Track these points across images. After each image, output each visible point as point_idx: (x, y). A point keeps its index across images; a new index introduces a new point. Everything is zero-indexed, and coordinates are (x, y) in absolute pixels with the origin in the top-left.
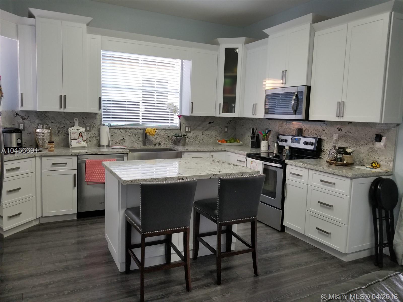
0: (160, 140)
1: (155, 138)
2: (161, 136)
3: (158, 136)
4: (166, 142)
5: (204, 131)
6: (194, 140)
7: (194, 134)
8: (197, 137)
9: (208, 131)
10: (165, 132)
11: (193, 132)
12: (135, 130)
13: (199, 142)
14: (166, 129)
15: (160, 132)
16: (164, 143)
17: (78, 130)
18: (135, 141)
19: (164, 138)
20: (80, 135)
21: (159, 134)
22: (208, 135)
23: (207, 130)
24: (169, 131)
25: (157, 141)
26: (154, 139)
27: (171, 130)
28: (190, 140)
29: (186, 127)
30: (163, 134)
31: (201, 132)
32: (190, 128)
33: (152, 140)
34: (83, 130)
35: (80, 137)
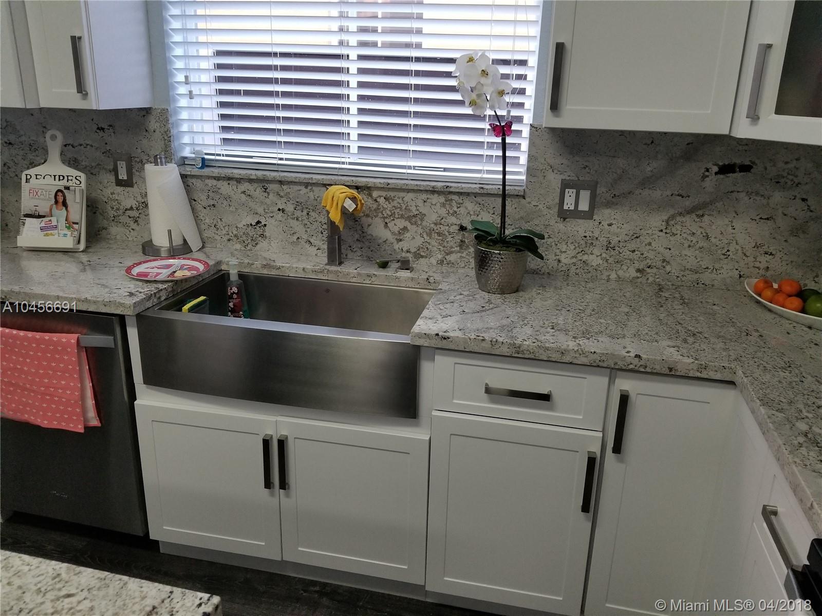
0: (419, 241)
1: (396, 229)
2: (424, 223)
3: (412, 224)
4: (452, 253)
5: (680, 214)
6: (611, 260)
7: (610, 225)
8: (632, 246)
9: (706, 218)
10: (443, 205)
11: (603, 215)
12: (303, 188)
13: (638, 270)
14: (451, 193)
15: (420, 203)
16: (440, 257)
17: (57, 178)
18: (305, 237)
19: (439, 234)
20: (56, 202)
21: (415, 216)
22: (707, 237)
23: (698, 210)
24: (470, 204)
25: (405, 245)
26: (394, 234)
27: (479, 199)
28: (585, 258)
29: (565, 185)
30: (434, 217)
31: (656, 221)
32: (585, 195)
33: (381, 241)
34: (77, 178)
35: (57, 208)
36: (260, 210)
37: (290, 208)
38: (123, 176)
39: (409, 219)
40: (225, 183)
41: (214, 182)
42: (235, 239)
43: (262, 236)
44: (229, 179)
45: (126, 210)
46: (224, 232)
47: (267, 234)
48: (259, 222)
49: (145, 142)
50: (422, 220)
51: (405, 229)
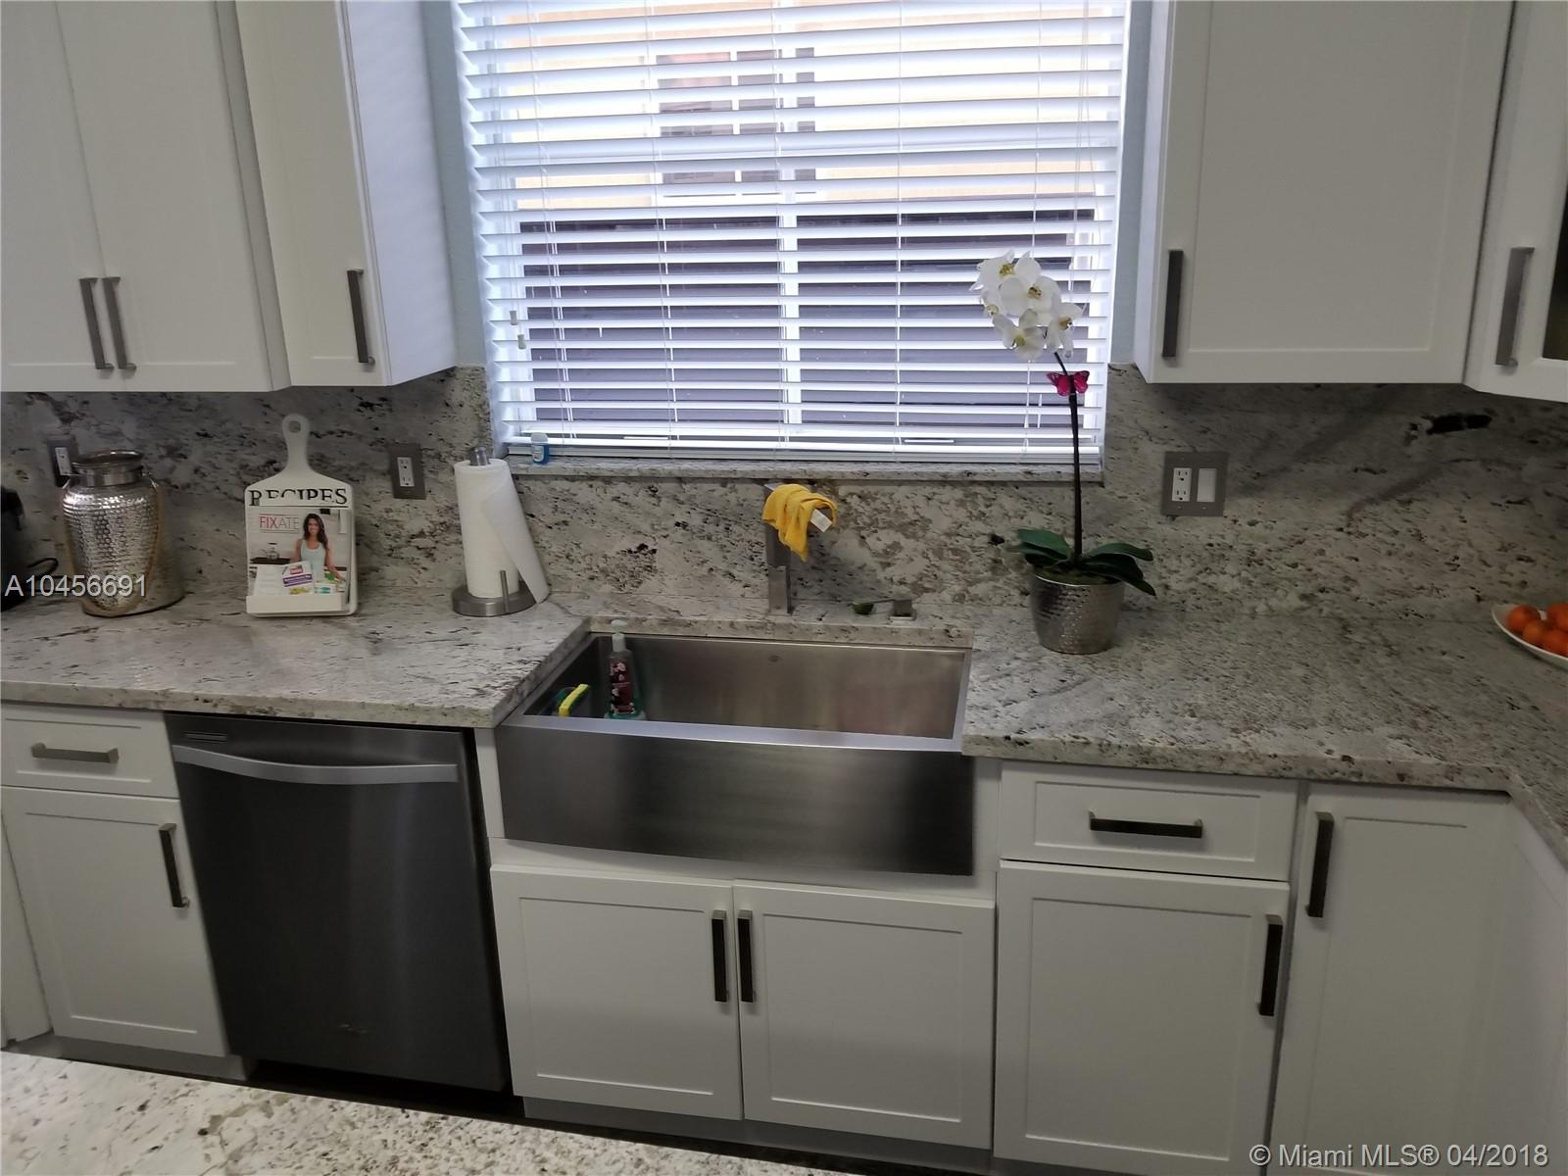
0: (920, 564)
1: (880, 546)
2: (929, 535)
3: (907, 537)
4: (979, 581)
5: (1371, 501)
6: (1256, 582)
7: (1252, 524)
8: (1292, 556)
9: (1415, 506)
10: (961, 503)
11: (1241, 507)
12: (716, 486)
13: (1303, 597)
14: (973, 483)
15: (920, 501)
16: (957, 588)
17: (305, 493)
18: (723, 566)
19: (955, 551)
20: (307, 535)
21: (913, 523)
22: (1419, 537)
23: (1403, 493)
24: (1006, 501)
25: (895, 572)
26: (875, 554)
27: (1023, 491)
28: (1211, 579)
29: (1171, 462)
30: (945, 524)
31: (1331, 513)
32: (1207, 478)
33: (853, 567)
34: (339, 492)
35: (309, 546)
36: (645, 527)
37: (695, 520)
38: (407, 480)
39: (902, 529)
40: (584, 485)
41: (566, 485)
42: (601, 576)
43: (649, 568)
44: (592, 478)
45: (413, 537)
46: (583, 565)
47: (657, 565)
48: (642, 547)
49: (444, 423)
50: (925, 529)
51: (896, 546)
